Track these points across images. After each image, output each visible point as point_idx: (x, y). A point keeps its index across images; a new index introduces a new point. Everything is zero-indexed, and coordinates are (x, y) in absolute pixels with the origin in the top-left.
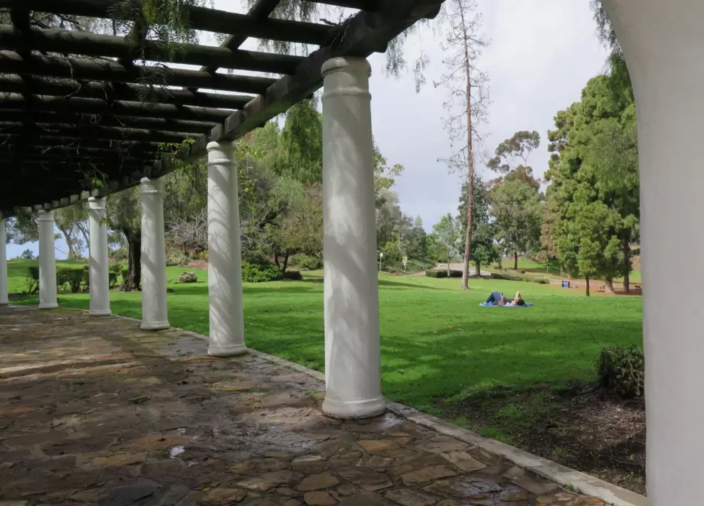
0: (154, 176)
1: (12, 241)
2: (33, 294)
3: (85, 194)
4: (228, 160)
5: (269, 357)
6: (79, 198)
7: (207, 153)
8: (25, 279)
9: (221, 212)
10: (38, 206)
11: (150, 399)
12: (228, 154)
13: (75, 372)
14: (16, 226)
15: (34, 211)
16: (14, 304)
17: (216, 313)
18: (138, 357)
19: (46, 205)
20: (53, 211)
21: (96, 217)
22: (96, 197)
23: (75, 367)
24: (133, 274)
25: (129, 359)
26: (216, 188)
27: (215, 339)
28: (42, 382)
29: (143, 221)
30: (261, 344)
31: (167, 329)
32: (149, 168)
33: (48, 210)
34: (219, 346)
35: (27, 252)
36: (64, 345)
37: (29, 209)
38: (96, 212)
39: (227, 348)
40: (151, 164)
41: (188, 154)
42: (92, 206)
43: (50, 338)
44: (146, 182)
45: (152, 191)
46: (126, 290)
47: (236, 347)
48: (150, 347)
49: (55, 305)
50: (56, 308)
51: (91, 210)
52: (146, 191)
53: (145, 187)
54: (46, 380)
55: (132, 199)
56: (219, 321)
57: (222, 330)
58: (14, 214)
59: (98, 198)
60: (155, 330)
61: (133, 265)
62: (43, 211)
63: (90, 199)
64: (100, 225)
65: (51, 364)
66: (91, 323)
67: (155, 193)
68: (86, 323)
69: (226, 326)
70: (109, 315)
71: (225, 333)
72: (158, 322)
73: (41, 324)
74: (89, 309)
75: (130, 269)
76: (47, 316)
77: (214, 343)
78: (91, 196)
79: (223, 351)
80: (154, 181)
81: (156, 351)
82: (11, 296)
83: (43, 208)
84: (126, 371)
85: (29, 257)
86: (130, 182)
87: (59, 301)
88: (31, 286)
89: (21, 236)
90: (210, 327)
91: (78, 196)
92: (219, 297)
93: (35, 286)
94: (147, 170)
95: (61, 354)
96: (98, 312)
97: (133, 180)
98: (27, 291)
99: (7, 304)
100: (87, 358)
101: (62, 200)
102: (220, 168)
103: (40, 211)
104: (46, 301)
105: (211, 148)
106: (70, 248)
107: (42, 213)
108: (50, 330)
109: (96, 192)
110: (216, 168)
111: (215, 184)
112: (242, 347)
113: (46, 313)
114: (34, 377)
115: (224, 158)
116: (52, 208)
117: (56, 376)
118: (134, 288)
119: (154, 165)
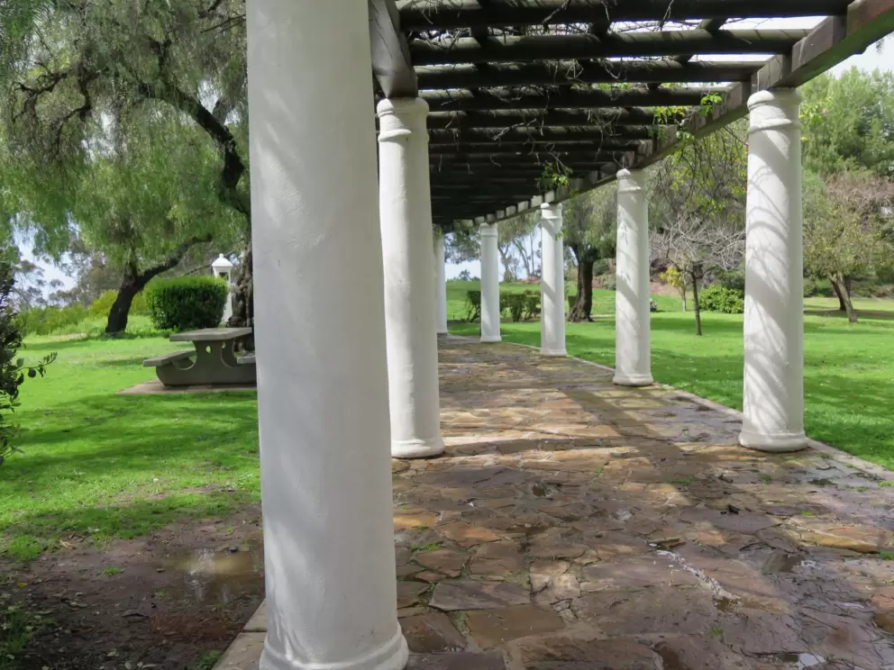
0: (637, 166)
1: (449, 260)
2: (471, 321)
3: (536, 200)
4: (788, 121)
5: (858, 463)
6: (529, 206)
7: (748, 112)
8: (464, 303)
9: (773, 210)
10: (481, 219)
11: (684, 544)
12: (789, 110)
13: (545, 457)
14: (452, 245)
15: (476, 224)
16: (454, 334)
17: (759, 379)
18: (628, 437)
19: (489, 217)
20: (496, 225)
21: (550, 229)
22: (550, 203)
23: (542, 448)
24: (582, 301)
25: (614, 439)
26: (764, 171)
27: (755, 421)
28: (501, 471)
29: (620, 231)
30: (826, 432)
31: (650, 385)
32: (630, 155)
33: (491, 223)
34: (763, 433)
35: (465, 273)
36: (520, 403)
37: (469, 223)
38: (550, 222)
39: (777, 438)
40: (634, 148)
41: (704, 122)
42: (547, 214)
43: (499, 388)
44: (626, 176)
45: (634, 188)
46: (575, 321)
47: (790, 437)
48: (638, 417)
49: (498, 338)
50: (499, 342)
51: (545, 220)
52: (627, 189)
53: (625, 181)
54: (506, 470)
55: (585, 206)
56: (764, 393)
57: (769, 407)
58: (453, 230)
59: (554, 203)
60: (634, 386)
61: (583, 290)
62: (485, 224)
63: (545, 205)
64: (556, 239)
65: (509, 436)
66: (544, 368)
67: (637, 192)
68: (538, 367)
69: (775, 401)
70: (564, 357)
71: (774, 412)
72: (638, 375)
73: (485, 365)
74: (540, 346)
75: (580, 294)
76: (492, 354)
77: (751, 426)
78: (544, 201)
79: (769, 442)
80: (637, 173)
81: (651, 427)
82: (449, 323)
83: (486, 220)
84: (617, 465)
85: (465, 279)
86: (599, 177)
87: (503, 332)
88: (470, 312)
89: (457, 255)
90: (746, 401)
91: (527, 202)
92: (765, 354)
93: (474, 312)
94: (627, 159)
95: (519, 419)
96: (552, 353)
97: (603, 175)
98: (465, 317)
99: (446, 334)
100: (554, 430)
101: (508, 209)
102: (774, 136)
103: (482, 225)
104: (488, 333)
105: (757, 103)
106: (507, 268)
107: (485, 227)
108: (497, 375)
109: (550, 196)
110: (766, 137)
111: (764, 164)
112: (800, 439)
113: (490, 349)
114: (488, 460)
115: (779, 117)
116: (496, 220)
117: (518, 462)
118: (585, 318)
119: (640, 148)
